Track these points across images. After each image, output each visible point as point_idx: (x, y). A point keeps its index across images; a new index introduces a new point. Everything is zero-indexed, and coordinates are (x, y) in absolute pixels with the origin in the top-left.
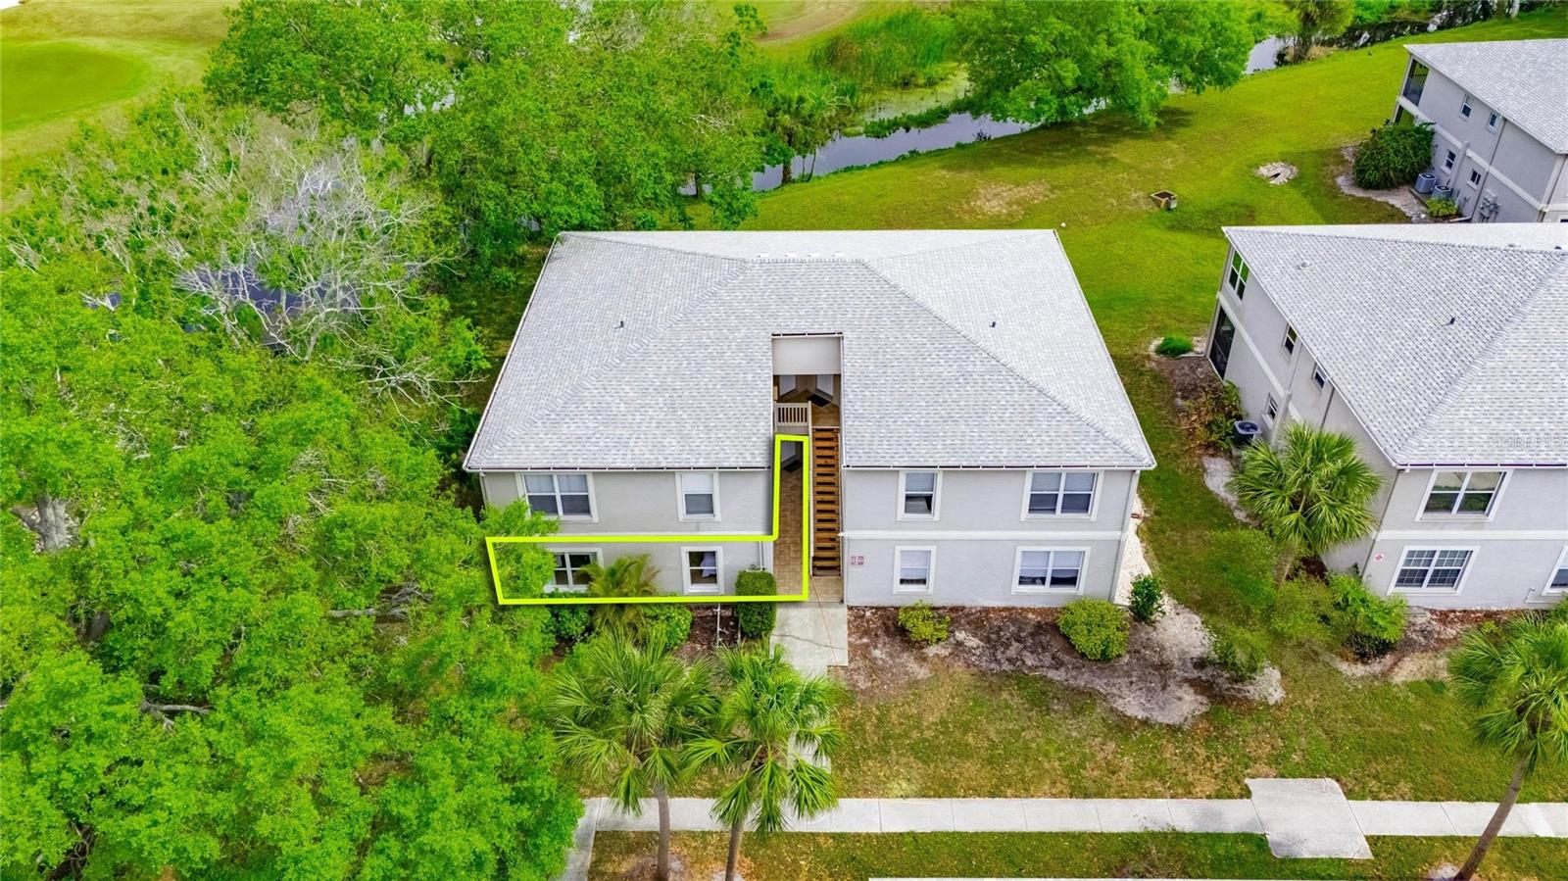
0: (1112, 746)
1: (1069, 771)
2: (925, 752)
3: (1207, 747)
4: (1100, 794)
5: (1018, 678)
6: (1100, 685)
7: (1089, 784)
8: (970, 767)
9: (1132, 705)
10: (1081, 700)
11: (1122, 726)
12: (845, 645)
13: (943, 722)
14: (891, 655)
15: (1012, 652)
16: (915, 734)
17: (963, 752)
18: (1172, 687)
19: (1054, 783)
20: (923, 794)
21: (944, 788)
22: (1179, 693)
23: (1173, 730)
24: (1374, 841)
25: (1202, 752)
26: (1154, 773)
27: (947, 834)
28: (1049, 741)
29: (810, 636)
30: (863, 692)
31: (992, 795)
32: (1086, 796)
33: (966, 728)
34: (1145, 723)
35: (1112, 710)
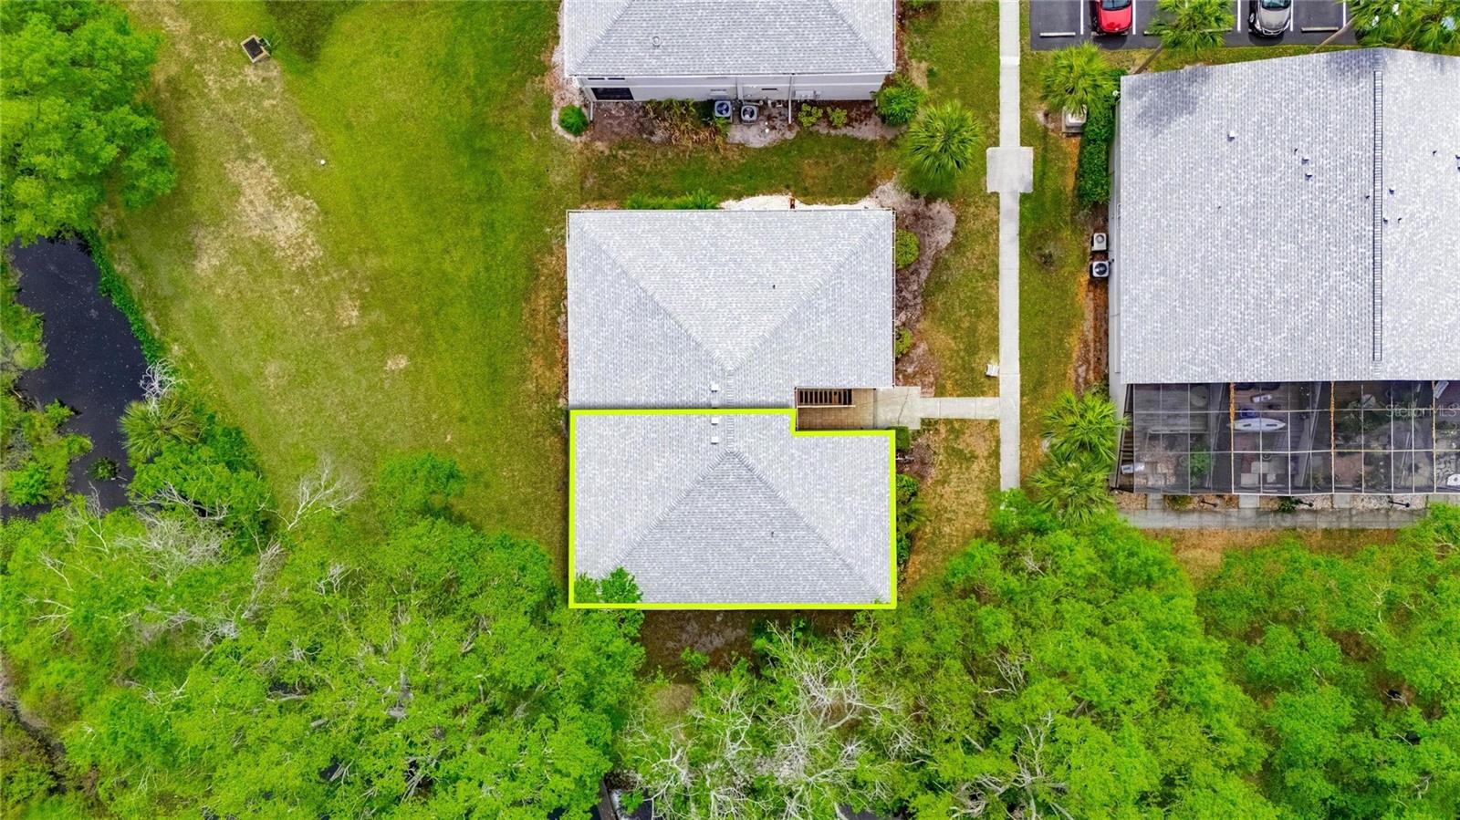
0: (969, 254)
1: (984, 278)
2: (972, 349)
3: (969, 205)
4: (997, 266)
5: (926, 294)
6: (930, 253)
7: (991, 271)
8: (981, 327)
9: (944, 238)
10: (939, 264)
11: (957, 246)
12: (906, 388)
13: (955, 338)
14: (912, 363)
15: (909, 296)
16: (962, 354)
17: (972, 330)
18: (931, 213)
19: (991, 287)
20: (997, 352)
21: (994, 343)
22: (935, 211)
23: (959, 220)
24: (1023, 143)
25: (972, 209)
26: (985, 236)
27: (1020, 343)
28: (966, 286)
29: (899, 407)
30: (936, 379)
31: (997, 318)
32: (998, 273)
33: (958, 327)
34: (955, 234)
35: (947, 249)
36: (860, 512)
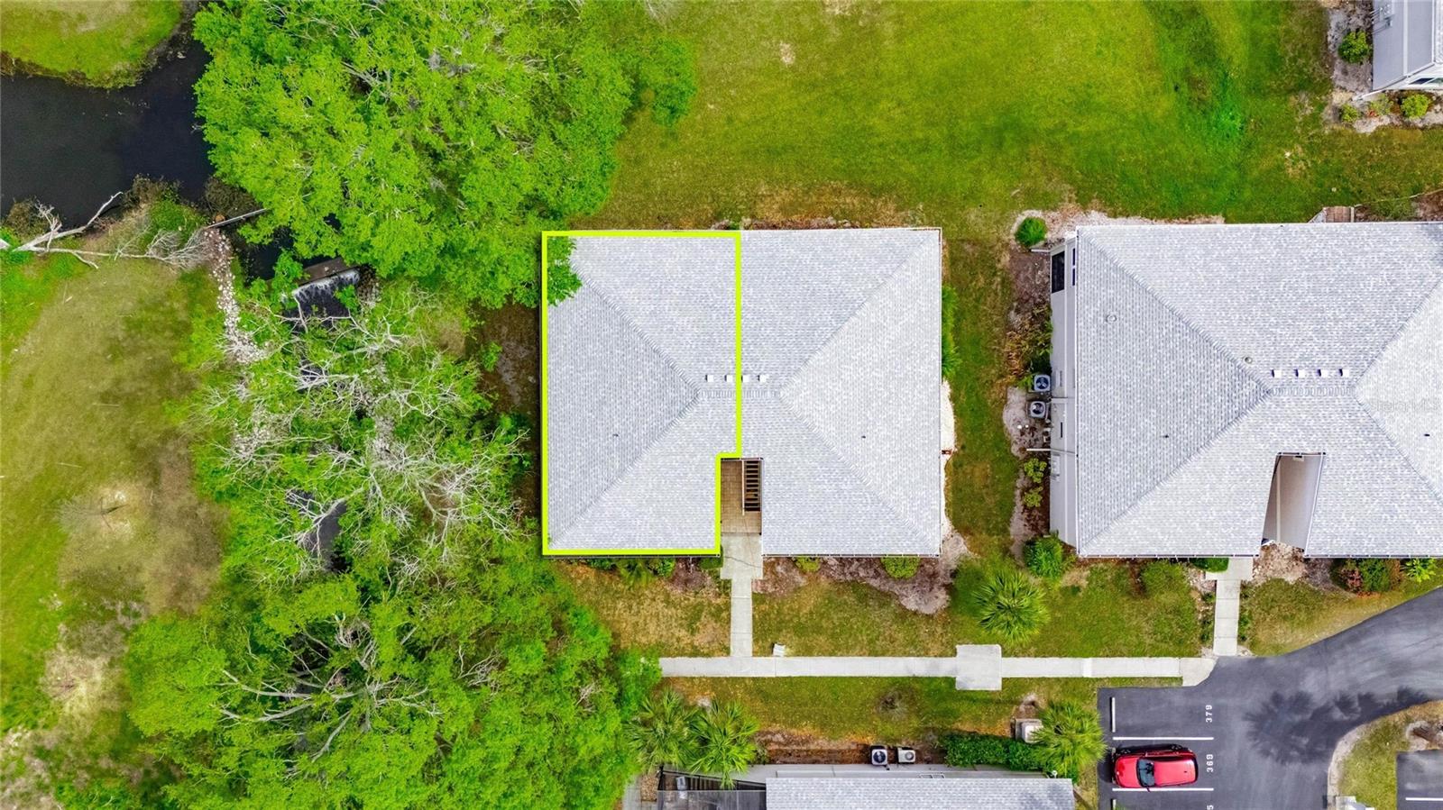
0: (895, 627)
1: (871, 641)
2: (800, 630)
3: (943, 628)
4: (883, 655)
5: (855, 585)
6: (897, 589)
7: (878, 648)
8: (822, 639)
9: (911, 602)
10: (885, 598)
11: (904, 615)
12: (762, 564)
13: (811, 613)
14: (786, 570)
15: (853, 569)
16: (796, 620)
17: (818, 630)
18: (936, 589)
19: (862, 649)
20: (797, 654)
21: (806, 651)
22: (938, 594)
23: (929, 617)
24: (1005, 680)
25: (939, 630)
26: (912, 643)
27: (806, 678)
28: (863, 624)
29: (742, 558)
30: (770, 595)
31: (831, 655)
32: (876, 655)
33: (822, 616)
34: (915, 613)
35: (900, 605)
36: (638, 522)
